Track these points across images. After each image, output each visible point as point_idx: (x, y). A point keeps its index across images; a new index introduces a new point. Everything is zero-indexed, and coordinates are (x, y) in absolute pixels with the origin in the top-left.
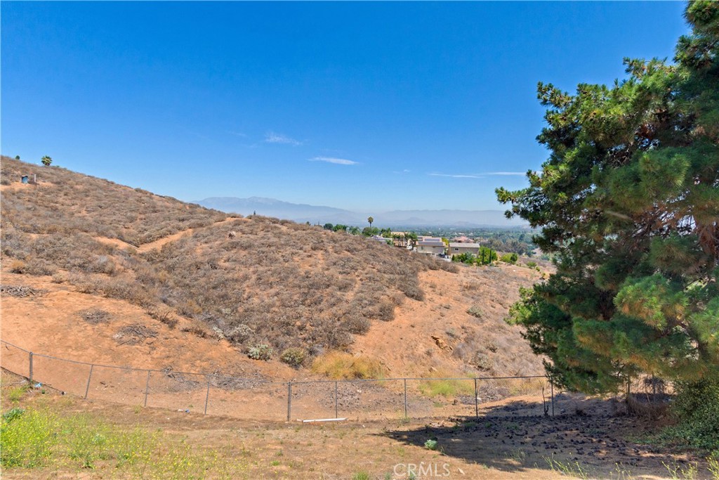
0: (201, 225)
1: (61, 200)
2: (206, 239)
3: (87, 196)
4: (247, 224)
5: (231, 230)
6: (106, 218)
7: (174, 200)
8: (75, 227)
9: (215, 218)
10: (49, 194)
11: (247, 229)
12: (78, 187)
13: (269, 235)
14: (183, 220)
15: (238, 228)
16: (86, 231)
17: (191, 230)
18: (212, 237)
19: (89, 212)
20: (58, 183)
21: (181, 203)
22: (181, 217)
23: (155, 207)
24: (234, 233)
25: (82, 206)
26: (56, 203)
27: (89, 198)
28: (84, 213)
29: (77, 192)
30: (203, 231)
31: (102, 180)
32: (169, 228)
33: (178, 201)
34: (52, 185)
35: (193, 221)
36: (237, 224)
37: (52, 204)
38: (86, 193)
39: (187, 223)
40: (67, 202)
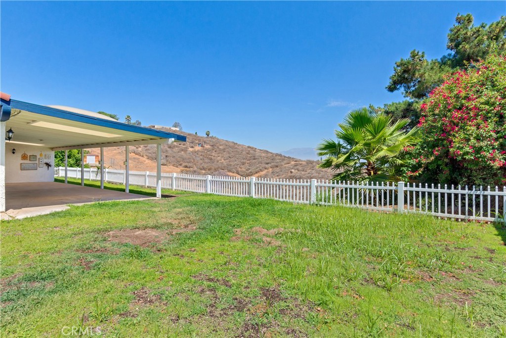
0: (277, 167)
1: (213, 154)
2: (277, 174)
3: (224, 152)
4: (302, 165)
5: (292, 169)
6: (232, 163)
7: (267, 152)
8: (219, 168)
9: (285, 162)
10: (208, 151)
11: (300, 168)
12: (221, 147)
13: (313, 171)
14: (268, 164)
15: (296, 168)
16: (223, 170)
17: (271, 169)
18: (281, 173)
19: (225, 160)
20: (212, 146)
21: (271, 153)
22: (267, 162)
23: (254, 157)
24: (293, 170)
25: (222, 157)
26: (212, 156)
27: (225, 153)
28: (223, 160)
29: (220, 150)
30: (277, 170)
31: (232, 142)
32: (261, 168)
33: (270, 152)
34: (210, 147)
35: (272, 164)
36: (296, 165)
37: (210, 157)
38: (224, 150)
39: (270, 165)
40: (216, 155)
